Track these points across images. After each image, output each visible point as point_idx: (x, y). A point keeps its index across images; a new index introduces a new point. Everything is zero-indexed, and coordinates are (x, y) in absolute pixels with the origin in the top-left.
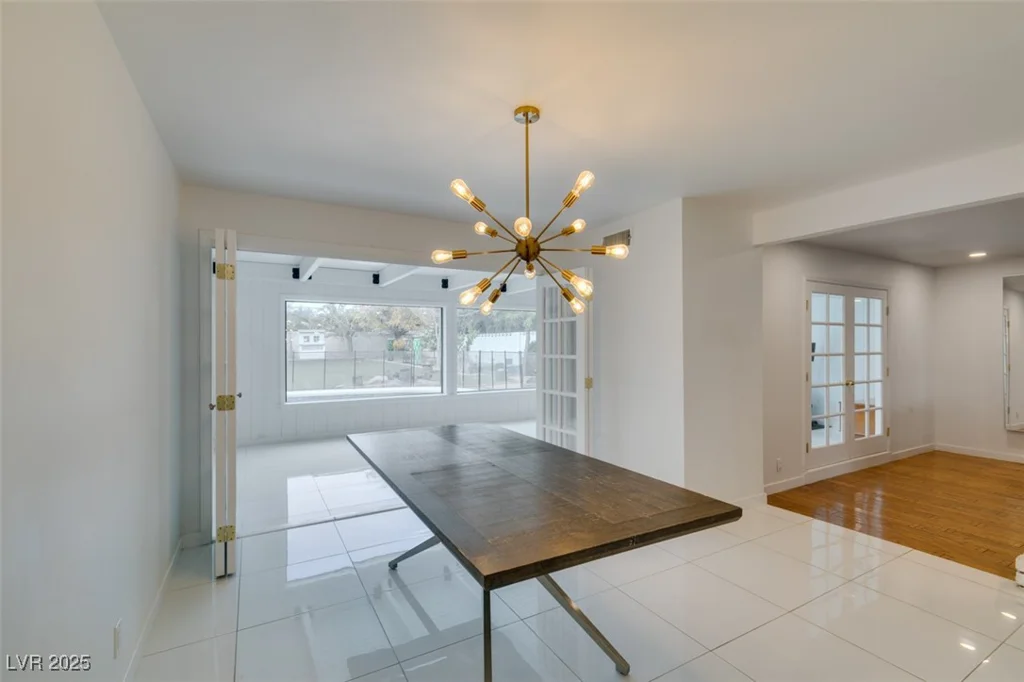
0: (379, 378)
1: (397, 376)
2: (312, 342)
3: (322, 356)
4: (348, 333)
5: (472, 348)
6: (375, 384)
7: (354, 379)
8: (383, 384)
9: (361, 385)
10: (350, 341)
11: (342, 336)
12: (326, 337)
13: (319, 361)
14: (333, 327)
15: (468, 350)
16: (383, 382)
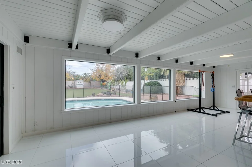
0: (101, 94)
1: (105, 93)
2: (80, 83)
3: (83, 87)
4: (90, 81)
5: (126, 85)
6: (99, 96)
7: (93, 94)
8: (101, 96)
9: (95, 96)
10: (90, 83)
11: (88, 82)
12: (84, 82)
13: (82, 88)
14: (86, 79)
15: (125, 85)
16: (102, 95)
